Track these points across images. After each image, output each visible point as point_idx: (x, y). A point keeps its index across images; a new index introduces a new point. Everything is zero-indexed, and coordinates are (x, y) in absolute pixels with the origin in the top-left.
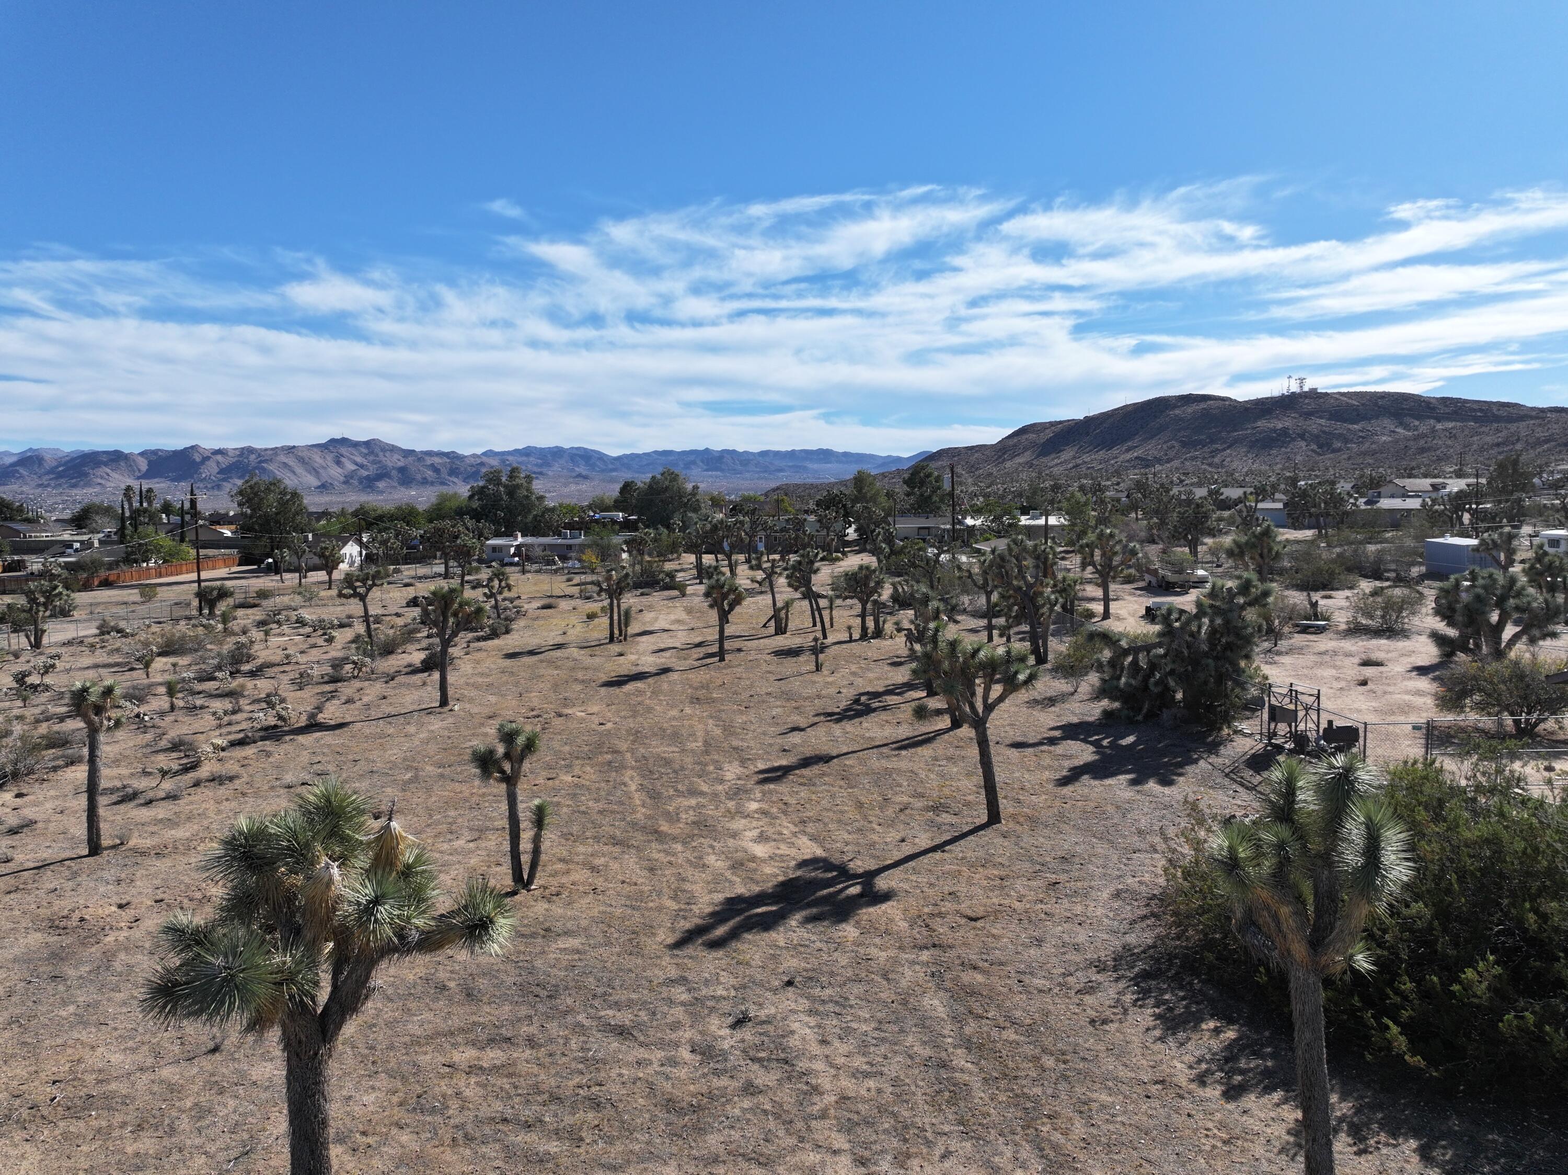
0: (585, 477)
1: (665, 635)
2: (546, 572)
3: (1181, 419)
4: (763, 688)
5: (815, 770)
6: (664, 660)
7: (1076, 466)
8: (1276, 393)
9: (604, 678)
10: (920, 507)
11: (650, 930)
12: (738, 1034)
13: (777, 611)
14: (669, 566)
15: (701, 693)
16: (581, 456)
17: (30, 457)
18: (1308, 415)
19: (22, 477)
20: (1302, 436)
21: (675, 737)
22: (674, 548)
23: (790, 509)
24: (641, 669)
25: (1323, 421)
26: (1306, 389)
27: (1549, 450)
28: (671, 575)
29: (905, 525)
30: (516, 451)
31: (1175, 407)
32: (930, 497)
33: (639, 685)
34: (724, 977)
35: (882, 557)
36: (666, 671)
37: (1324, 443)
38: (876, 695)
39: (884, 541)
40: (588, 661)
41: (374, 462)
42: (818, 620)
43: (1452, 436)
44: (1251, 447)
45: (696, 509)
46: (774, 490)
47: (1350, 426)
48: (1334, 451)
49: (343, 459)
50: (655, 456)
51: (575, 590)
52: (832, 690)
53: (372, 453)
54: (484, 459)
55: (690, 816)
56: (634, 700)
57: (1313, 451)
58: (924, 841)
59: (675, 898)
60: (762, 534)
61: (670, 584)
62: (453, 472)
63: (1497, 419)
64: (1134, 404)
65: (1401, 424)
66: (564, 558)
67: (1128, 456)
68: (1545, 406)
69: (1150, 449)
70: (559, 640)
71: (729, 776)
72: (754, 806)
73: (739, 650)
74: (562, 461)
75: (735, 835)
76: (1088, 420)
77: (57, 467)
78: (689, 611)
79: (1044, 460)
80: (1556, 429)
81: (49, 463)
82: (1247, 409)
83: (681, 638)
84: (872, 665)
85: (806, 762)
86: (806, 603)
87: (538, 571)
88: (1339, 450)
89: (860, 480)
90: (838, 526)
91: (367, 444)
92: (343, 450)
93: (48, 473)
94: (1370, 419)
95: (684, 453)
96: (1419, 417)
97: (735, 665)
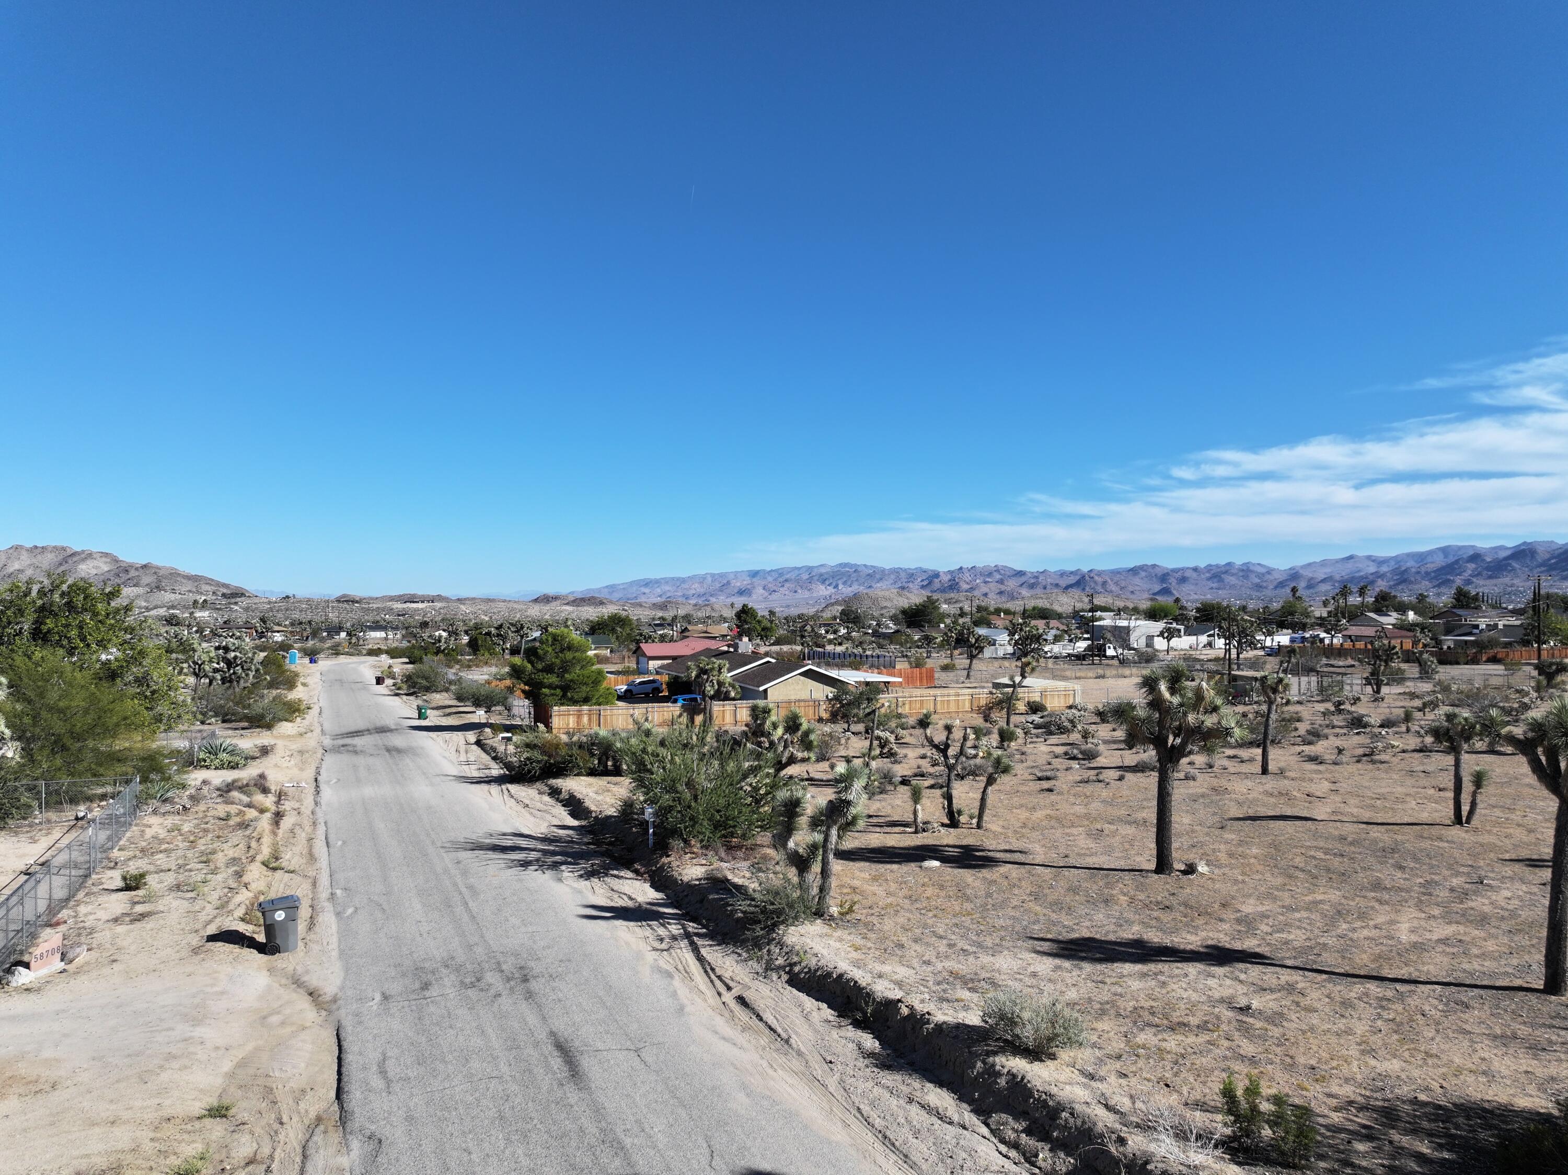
17: (1524, 550)
19: (1514, 569)
77: (1549, 560)
81: (1542, 556)
93: (1540, 565)
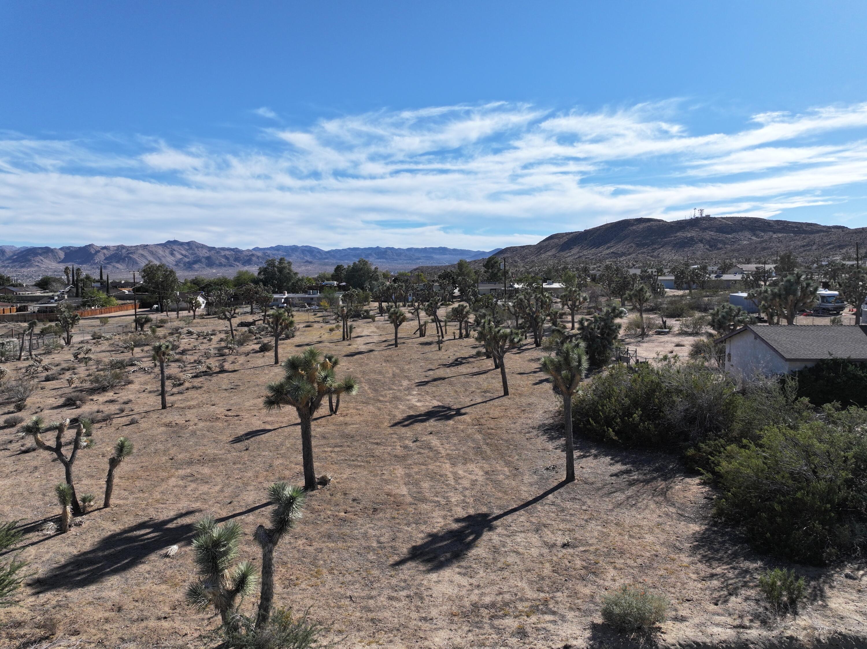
0: (310, 263)
1: (368, 337)
2: (302, 311)
3: (637, 232)
4: (415, 356)
5: (439, 382)
6: (370, 347)
7: (580, 257)
8: (688, 218)
9: (345, 354)
10: (491, 279)
11: (382, 423)
12: (415, 444)
13: (421, 326)
14: (365, 308)
15: (389, 358)
16: (308, 251)
18: (704, 229)
20: (701, 241)
21: (380, 373)
22: (366, 299)
23: (424, 280)
24: (360, 350)
25: (712, 233)
26: (704, 215)
27: (830, 249)
28: (367, 312)
29: (484, 288)
30: (272, 247)
31: (633, 225)
32: (497, 274)
33: (361, 356)
34: (409, 433)
35: (471, 303)
36: (371, 351)
37: (713, 245)
38: (465, 358)
39: (473, 295)
40: (335, 348)
41: (192, 254)
42: (440, 331)
43: (780, 241)
44: (674, 247)
45: (377, 280)
46: (415, 270)
47: (727, 236)
48: (718, 249)
49: (175, 252)
50: (349, 251)
51: (320, 319)
52: (446, 357)
53: (191, 248)
54: (254, 252)
55: (391, 396)
56: (359, 361)
57: (707, 249)
58: (479, 400)
59: (389, 415)
60: (411, 292)
61: (367, 316)
62: (237, 259)
63: (805, 232)
64: (611, 223)
65: (754, 235)
66: (309, 304)
67: (608, 251)
68: (831, 225)
69: (620, 248)
70: (319, 340)
71: (404, 384)
72: (415, 393)
73: (404, 343)
74: (297, 254)
75: (408, 400)
76: (586, 232)
77: (13, 256)
78: (378, 328)
79: (562, 253)
80: (834, 238)
81: (8, 254)
82: (672, 226)
83: (376, 339)
84: (464, 348)
85: (435, 380)
86: (434, 324)
87: (298, 311)
88: (721, 248)
89: (461, 265)
90: (449, 288)
91: (188, 244)
92: (175, 247)
93: (8, 259)
94: (738, 232)
95: (365, 249)
96: (764, 231)
97: (402, 349)
